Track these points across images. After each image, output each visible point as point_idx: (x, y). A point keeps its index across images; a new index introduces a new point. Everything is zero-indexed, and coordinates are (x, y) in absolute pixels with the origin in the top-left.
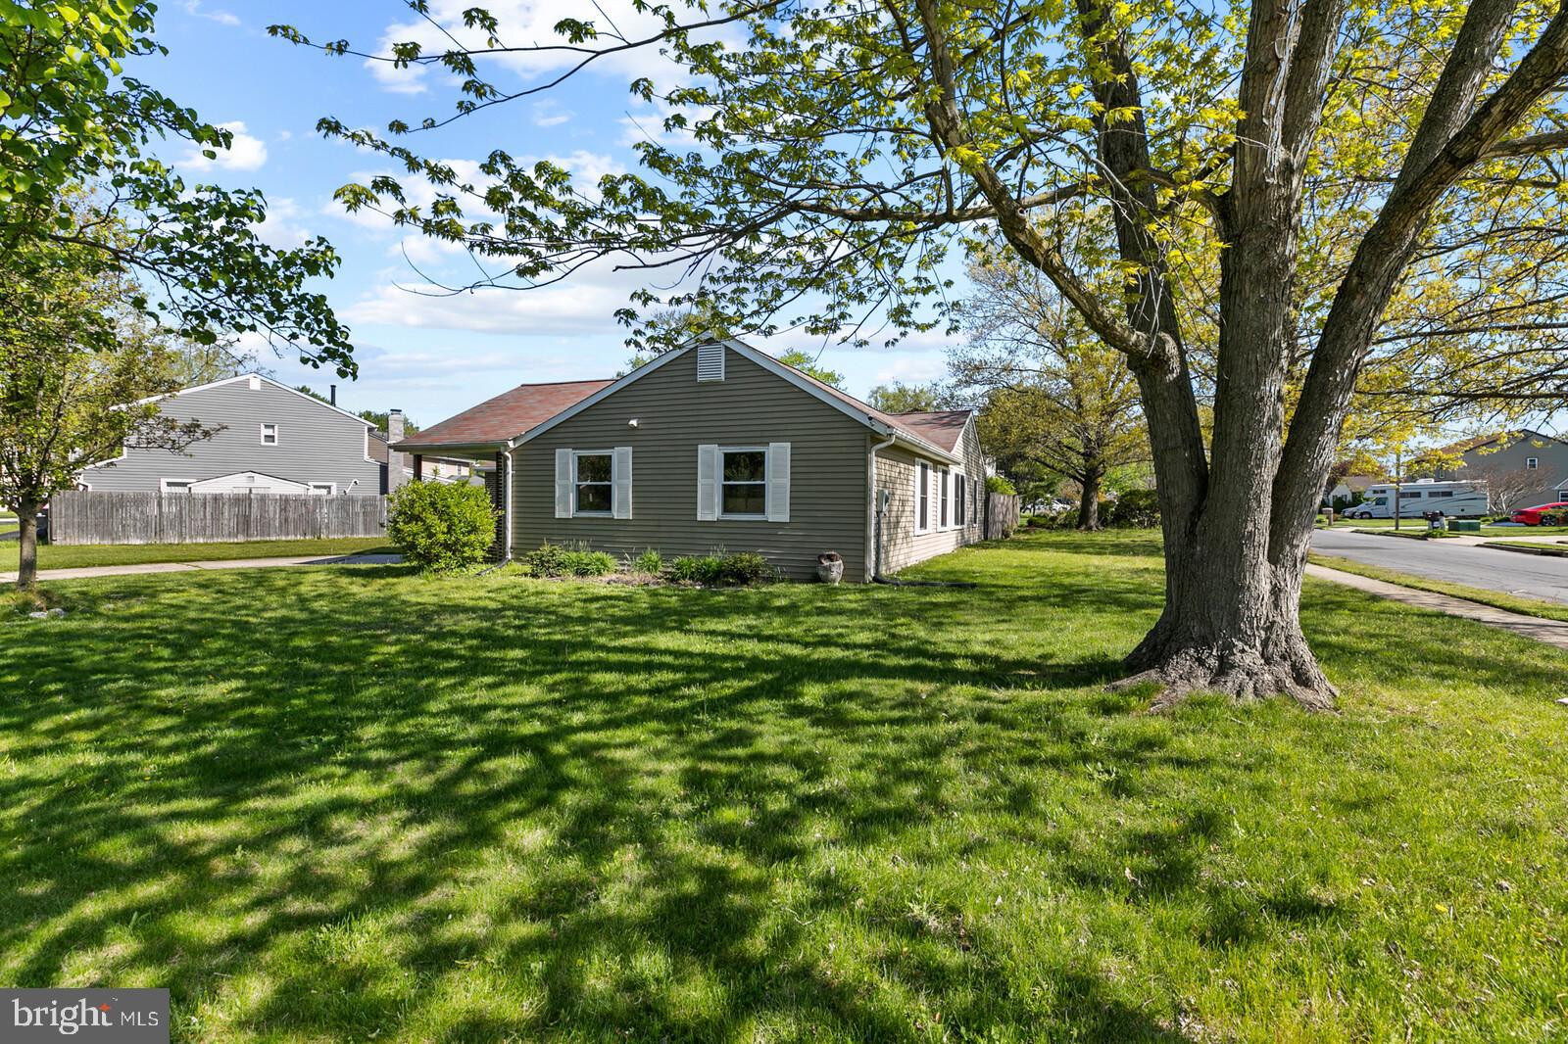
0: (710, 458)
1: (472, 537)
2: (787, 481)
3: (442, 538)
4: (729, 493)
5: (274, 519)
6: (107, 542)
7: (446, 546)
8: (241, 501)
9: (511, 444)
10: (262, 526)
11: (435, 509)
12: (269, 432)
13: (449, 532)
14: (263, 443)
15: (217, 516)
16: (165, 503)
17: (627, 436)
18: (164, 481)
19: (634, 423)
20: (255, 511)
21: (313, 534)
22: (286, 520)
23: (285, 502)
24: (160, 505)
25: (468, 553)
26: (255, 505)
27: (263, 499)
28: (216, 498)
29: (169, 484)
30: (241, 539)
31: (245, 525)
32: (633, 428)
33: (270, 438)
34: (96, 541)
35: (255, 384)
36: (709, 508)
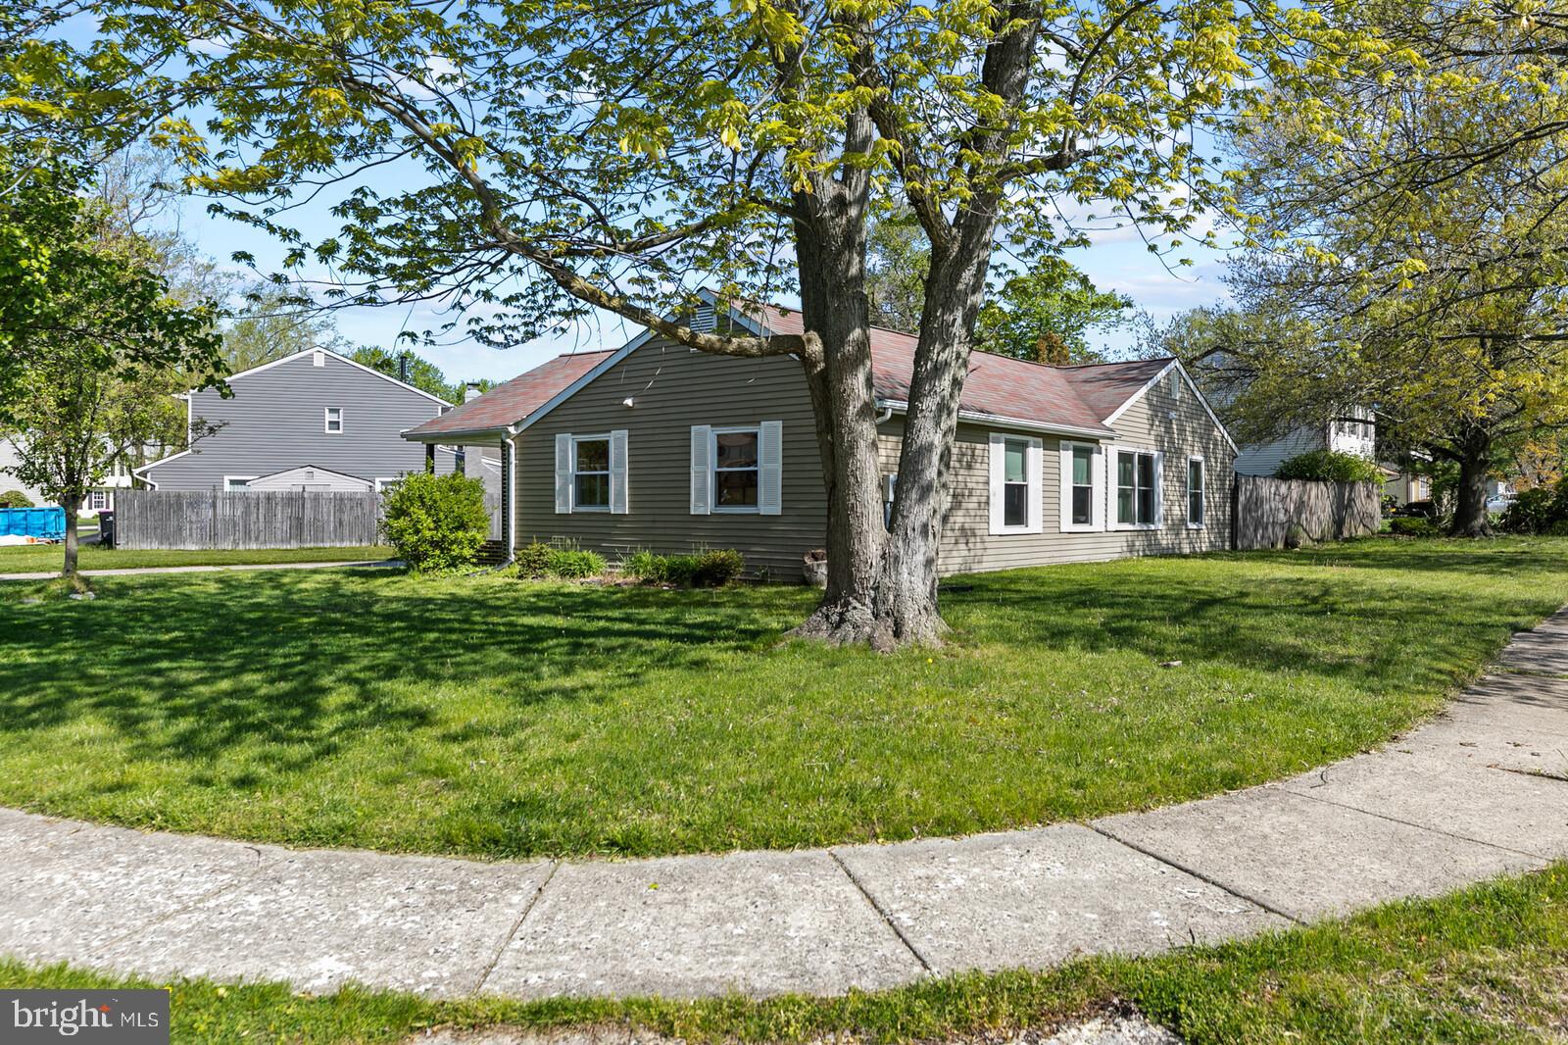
0: (704, 440)
1: (460, 534)
2: (779, 466)
3: (428, 534)
4: (722, 480)
5: (329, 521)
6: (165, 547)
7: (435, 544)
8: (295, 500)
9: (512, 430)
10: (316, 531)
11: (423, 503)
12: (334, 417)
13: (436, 529)
14: (327, 431)
15: (269, 519)
16: (219, 504)
17: (624, 418)
18: (227, 479)
19: (629, 402)
20: (308, 513)
21: (370, 540)
22: (341, 523)
23: (340, 501)
24: (214, 505)
25: (456, 551)
26: (308, 505)
27: (317, 497)
28: (270, 498)
29: (233, 482)
30: (294, 545)
31: (298, 527)
32: (629, 408)
33: (335, 425)
34: (155, 546)
35: (319, 361)
36: (703, 501)
